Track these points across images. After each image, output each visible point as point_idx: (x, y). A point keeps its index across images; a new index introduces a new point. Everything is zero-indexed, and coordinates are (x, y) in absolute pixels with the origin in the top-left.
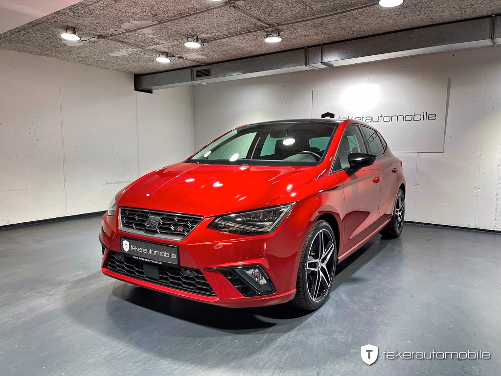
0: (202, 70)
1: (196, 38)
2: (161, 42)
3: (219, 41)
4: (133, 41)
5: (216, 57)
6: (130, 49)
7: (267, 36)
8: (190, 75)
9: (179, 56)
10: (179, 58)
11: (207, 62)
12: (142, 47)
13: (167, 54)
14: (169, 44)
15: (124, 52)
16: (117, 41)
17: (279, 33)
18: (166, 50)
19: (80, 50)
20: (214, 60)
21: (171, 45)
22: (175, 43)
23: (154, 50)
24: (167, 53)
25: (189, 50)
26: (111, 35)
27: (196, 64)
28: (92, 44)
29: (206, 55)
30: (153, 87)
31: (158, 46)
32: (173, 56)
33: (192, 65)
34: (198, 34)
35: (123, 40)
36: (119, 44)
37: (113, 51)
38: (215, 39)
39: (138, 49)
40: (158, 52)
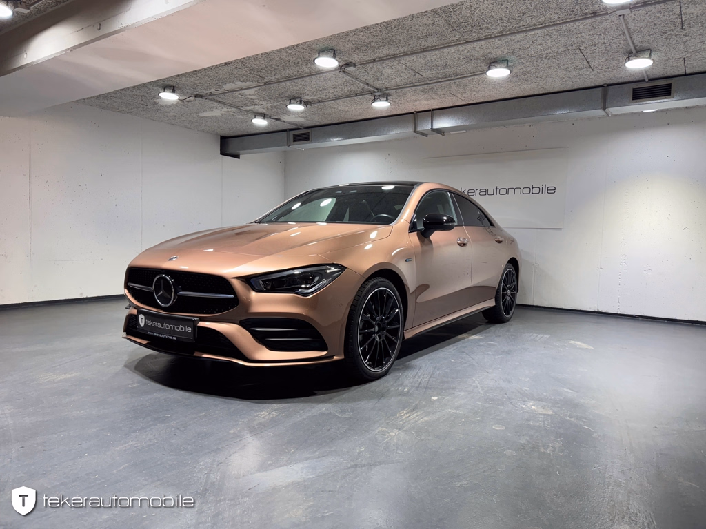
0: (301, 134)
1: (299, 99)
3: (322, 104)
4: (230, 101)
5: (317, 120)
6: (225, 109)
7: (375, 100)
8: (286, 139)
9: (276, 117)
10: (277, 120)
11: (306, 125)
12: (238, 108)
13: (264, 116)
14: (268, 105)
15: (217, 111)
16: (214, 100)
17: (387, 98)
18: (264, 111)
19: (171, 108)
20: (314, 124)
21: (272, 107)
22: (276, 104)
23: (250, 111)
24: (265, 114)
25: (289, 112)
26: (210, 94)
27: (293, 127)
28: (186, 103)
29: (306, 117)
30: (241, 152)
31: (256, 106)
32: (270, 118)
33: (289, 127)
34: (302, 96)
35: (220, 100)
36: (214, 103)
37: (205, 111)
38: (319, 102)
39: (234, 110)
40: (254, 113)
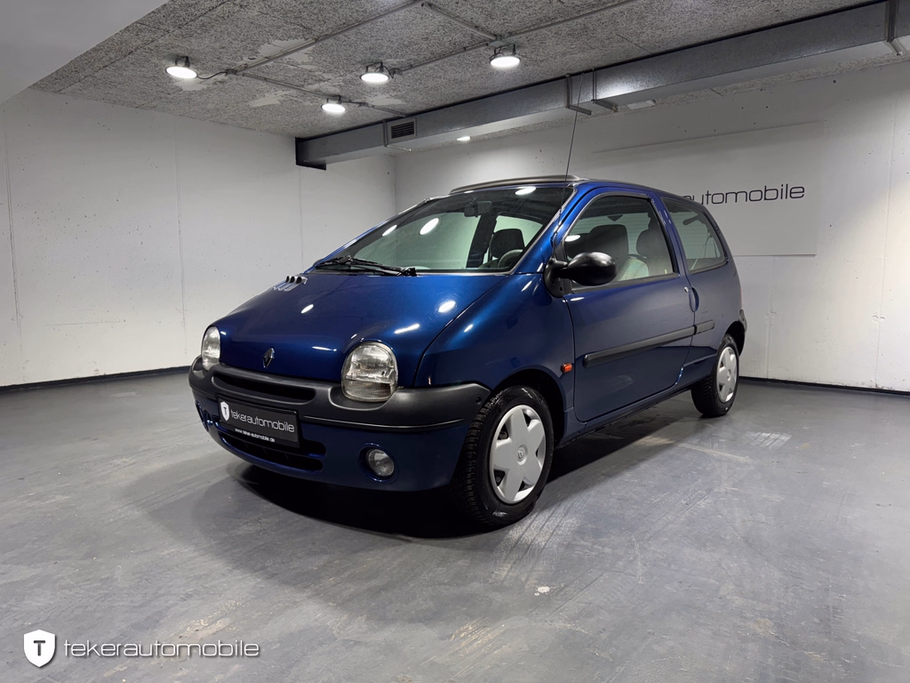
0: (401, 126)
1: (378, 65)
2: (326, 76)
3: (417, 69)
4: (280, 78)
5: (420, 101)
6: (280, 93)
7: (495, 56)
8: (382, 134)
9: (359, 101)
10: (361, 104)
11: (407, 111)
12: (298, 88)
13: (339, 99)
14: (339, 80)
15: (272, 98)
16: (257, 78)
17: (514, 51)
18: (337, 91)
20: (418, 108)
21: (344, 81)
23: (317, 93)
26: (246, 67)
27: (391, 115)
28: (221, 86)
29: (403, 97)
30: (326, 160)
31: (322, 84)
32: (350, 101)
33: (385, 117)
34: (382, 59)
35: (266, 76)
36: (260, 82)
37: (254, 97)
39: (293, 92)
40: (323, 94)
